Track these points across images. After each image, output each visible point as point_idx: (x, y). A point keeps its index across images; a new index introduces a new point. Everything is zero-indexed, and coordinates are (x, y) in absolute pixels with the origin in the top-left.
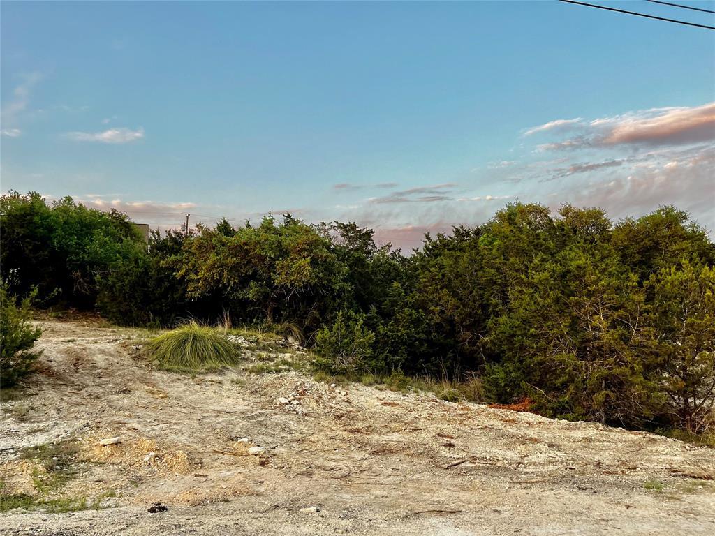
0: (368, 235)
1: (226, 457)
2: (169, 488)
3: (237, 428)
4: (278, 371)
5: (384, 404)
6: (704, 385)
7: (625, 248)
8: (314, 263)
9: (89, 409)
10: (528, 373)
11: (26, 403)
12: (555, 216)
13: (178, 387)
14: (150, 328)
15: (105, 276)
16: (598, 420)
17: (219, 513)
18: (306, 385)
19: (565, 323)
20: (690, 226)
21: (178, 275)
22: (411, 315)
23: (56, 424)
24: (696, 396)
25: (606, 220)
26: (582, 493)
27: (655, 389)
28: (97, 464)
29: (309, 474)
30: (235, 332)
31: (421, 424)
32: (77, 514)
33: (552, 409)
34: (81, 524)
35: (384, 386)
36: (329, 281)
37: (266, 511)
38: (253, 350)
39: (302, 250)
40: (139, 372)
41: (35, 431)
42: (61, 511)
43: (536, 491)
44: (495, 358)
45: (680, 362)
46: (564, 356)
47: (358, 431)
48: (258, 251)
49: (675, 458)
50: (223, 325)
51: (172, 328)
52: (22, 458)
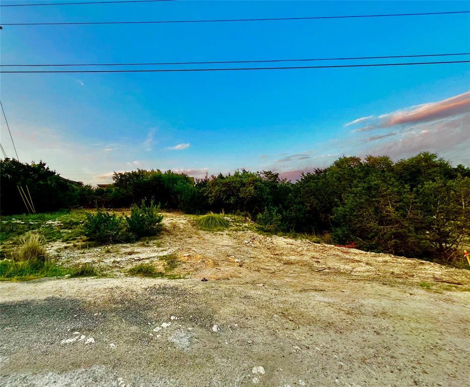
1: (226, 262)
2: (208, 273)
3: (230, 252)
4: (244, 230)
5: (287, 244)
6: (451, 237)
7: (402, 173)
8: (255, 188)
9: (179, 243)
10: (353, 232)
11: (160, 241)
12: (363, 161)
13: (208, 236)
14: (197, 215)
15: (181, 197)
16: (391, 253)
17: (226, 284)
18: (255, 236)
19: (371, 210)
20: (439, 160)
21: (205, 195)
22: (297, 207)
23: (169, 248)
24: (447, 242)
25: (390, 161)
26: (385, 286)
27: (422, 239)
28: (183, 262)
29: (259, 271)
30: (226, 215)
31: (304, 252)
32: (178, 280)
33: (366, 247)
34: (180, 284)
35: (287, 237)
36: (262, 195)
37: (243, 284)
38: (233, 222)
39: (250, 183)
40: (194, 231)
41: (163, 251)
42: (173, 279)
43: (361, 283)
44: (337, 225)
45: (436, 226)
46: (372, 224)
47: (277, 254)
48: (233, 184)
49: (436, 272)
50: (222, 213)
51: (204, 215)
52: (160, 260)
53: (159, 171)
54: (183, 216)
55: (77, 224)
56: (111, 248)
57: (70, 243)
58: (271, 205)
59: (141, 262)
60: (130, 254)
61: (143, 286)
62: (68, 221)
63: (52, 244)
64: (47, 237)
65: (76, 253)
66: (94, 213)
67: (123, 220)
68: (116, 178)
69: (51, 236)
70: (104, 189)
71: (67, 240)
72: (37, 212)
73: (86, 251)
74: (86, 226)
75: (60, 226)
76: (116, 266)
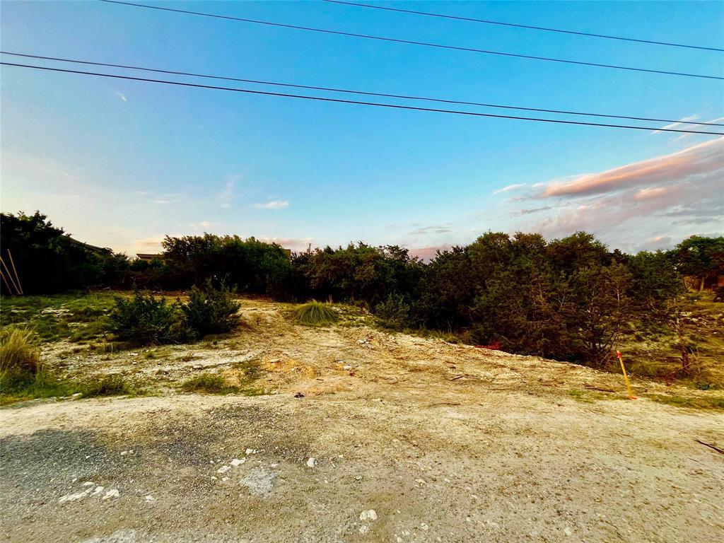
0: (405, 252)
1: (332, 370)
2: (305, 385)
3: (338, 356)
4: (358, 326)
5: (415, 344)
6: (605, 336)
7: (555, 256)
8: (376, 268)
9: (264, 344)
10: (497, 328)
11: (234, 341)
12: (512, 238)
13: (308, 334)
14: (293, 303)
15: (270, 276)
16: (540, 355)
17: (330, 399)
18: (373, 333)
19: (520, 301)
20: (595, 243)
21: (306, 275)
22: (430, 296)
23: (249, 351)
24: (600, 342)
25: (542, 241)
26: (531, 396)
27: (574, 338)
28: (269, 372)
29: (376, 381)
30: (335, 305)
31: (436, 355)
32: (260, 397)
33: (512, 349)
34: (262, 402)
35: (415, 335)
36: (384, 278)
37: (354, 399)
38: (344, 314)
39: (369, 262)
40: (288, 326)
41: (239, 355)
42: (252, 395)
43: (504, 394)
44: (479, 319)
45: (590, 322)
46: (520, 319)
47: (402, 358)
48: (347, 262)
49: (588, 378)
50: (329, 302)
51: (304, 303)
52: (233, 368)
53: (236, 237)
54: (271, 305)
55: (98, 313)
56: (156, 351)
57: (85, 344)
58: (396, 293)
59: (203, 372)
60: (187, 359)
61: (204, 408)
62: (82, 309)
63: (52, 345)
64: (43, 334)
65: (95, 359)
66: (129, 297)
67: (178, 308)
68: (169, 244)
69: (50, 332)
70: (149, 261)
71: (79, 339)
72: (26, 294)
73: (111, 356)
74: (115, 317)
75: (68, 316)
76: (162, 379)
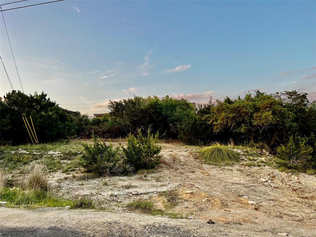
1: (238, 204)
2: (215, 214)
3: (242, 191)
4: (259, 166)
8: (274, 113)
9: (180, 178)
11: (158, 175)
13: (214, 171)
14: (200, 146)
15: (181, 125)
17: (238, 229)
18: (275, 173)
21: (209, 123)
23: (169, 183)
28: (185, 200)
29: (281, 217)
30: (236, 147)
32: (180, 220)
34: (182, 224)
36: (283, 122)
38: (246, 155)
39: (266, 108)
40: (197, 164)
41: (162, 186)
42: (174, 218)
47: (307, 198)
48: (244, 110)
50: (230, 144)
51: (208, 146)
52: (159, 196)
53: (156, 97)
54: (184, 147)
55: (76, 154)
56: (109, 180)
57: (70, 174)
58: (298, 135)
59: (139, 197)
60: (128, 187)
61: (142, 223)
62: (67, 152)
63: (53, 174)
64: (49, 167)
65: (76, 184)
66: (91, 143)
67: (120, 151)
68: (112, 107)
69: (52, 167)
70: (101, 118)
71: (67, 171)
72: (40, 143)
73: (84, 182)
74: (84, 157)
75: (61, 156)
76: (113, 200)
